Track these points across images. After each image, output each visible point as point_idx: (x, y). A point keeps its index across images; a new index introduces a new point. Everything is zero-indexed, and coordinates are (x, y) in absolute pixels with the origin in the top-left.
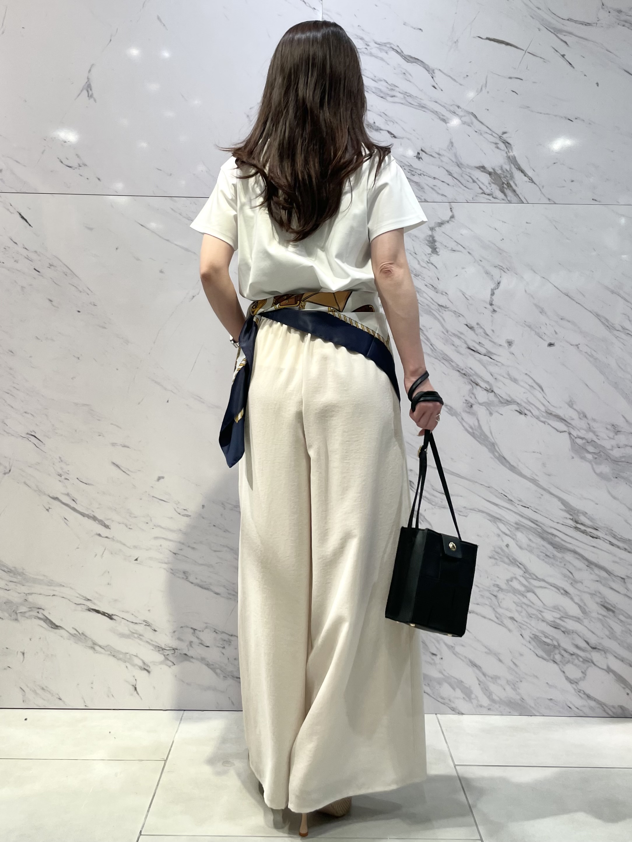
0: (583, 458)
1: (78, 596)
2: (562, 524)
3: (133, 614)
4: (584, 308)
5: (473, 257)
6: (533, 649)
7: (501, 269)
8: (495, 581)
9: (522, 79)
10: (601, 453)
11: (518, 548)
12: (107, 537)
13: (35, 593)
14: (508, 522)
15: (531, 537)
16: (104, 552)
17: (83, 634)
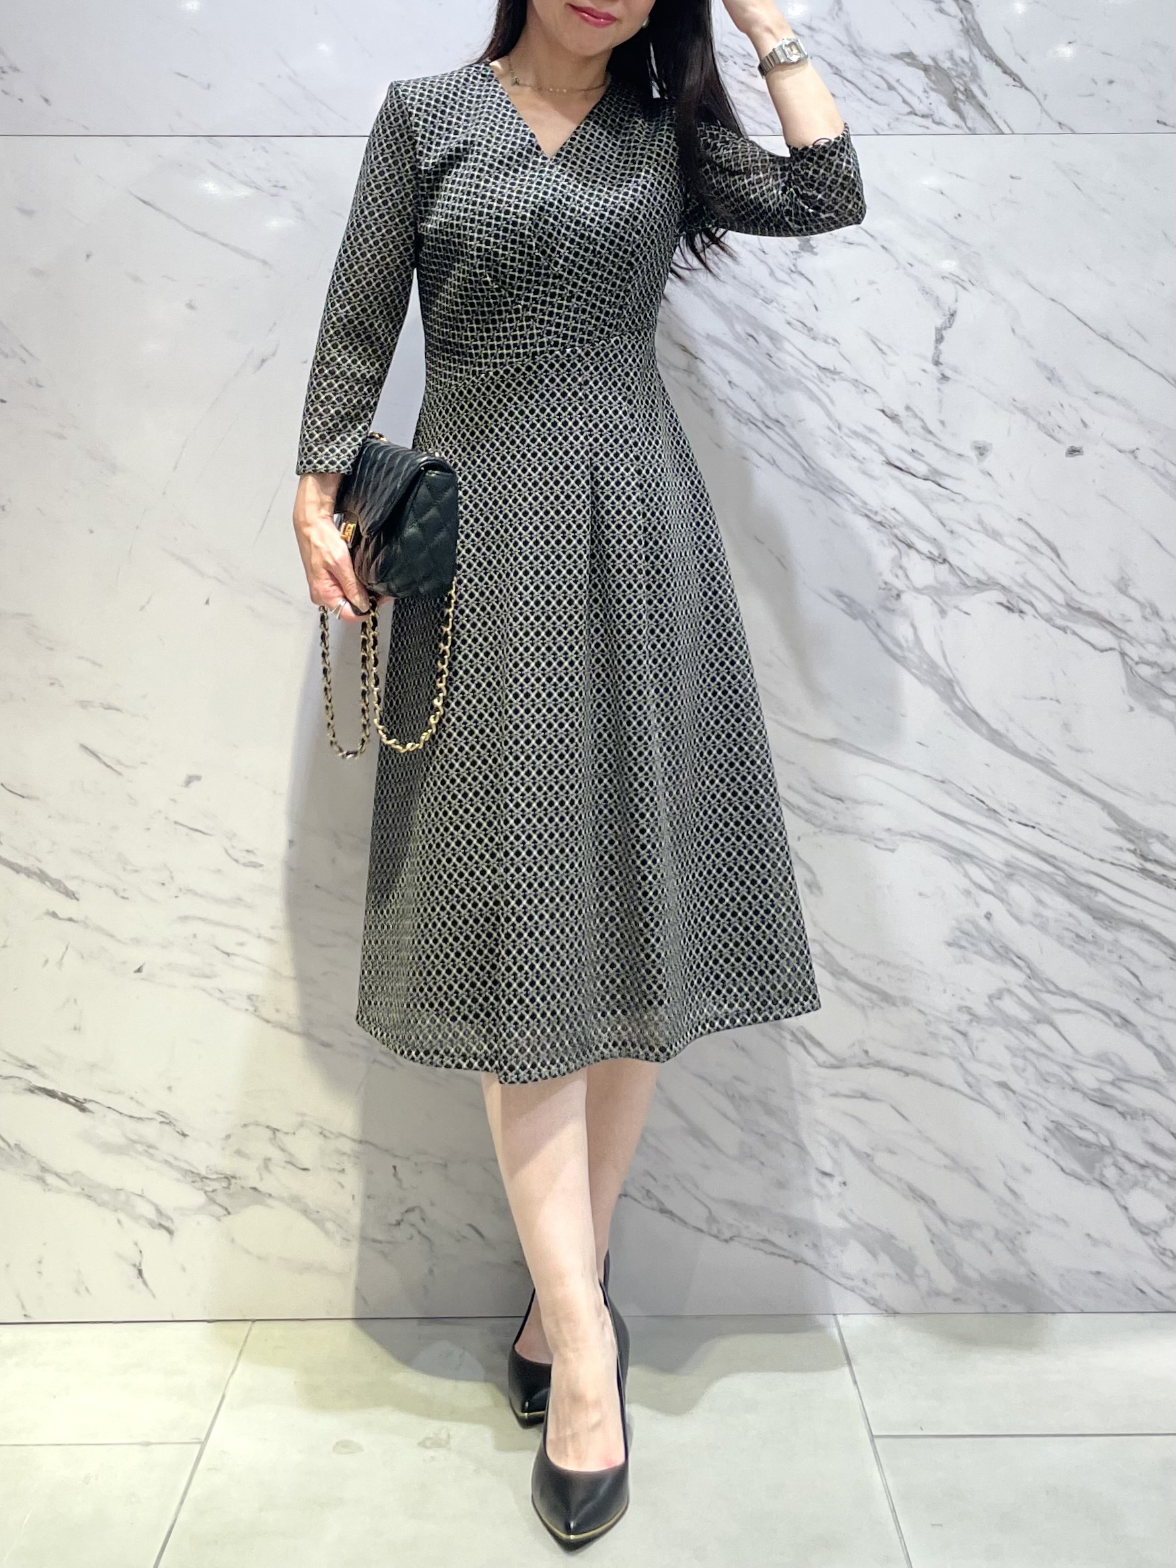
0: (1155, 709)
1: (7, 1059)
2: (1112, 864)
3: (132, 1098)
4: (1145, 364)
5: (893, 256)
7: (958, 283)
8: (962, 999)
11: (1011, 919)
12: (70, 919)
15: (1044, 896)
16: (64, 954)
17: (18, 1147)
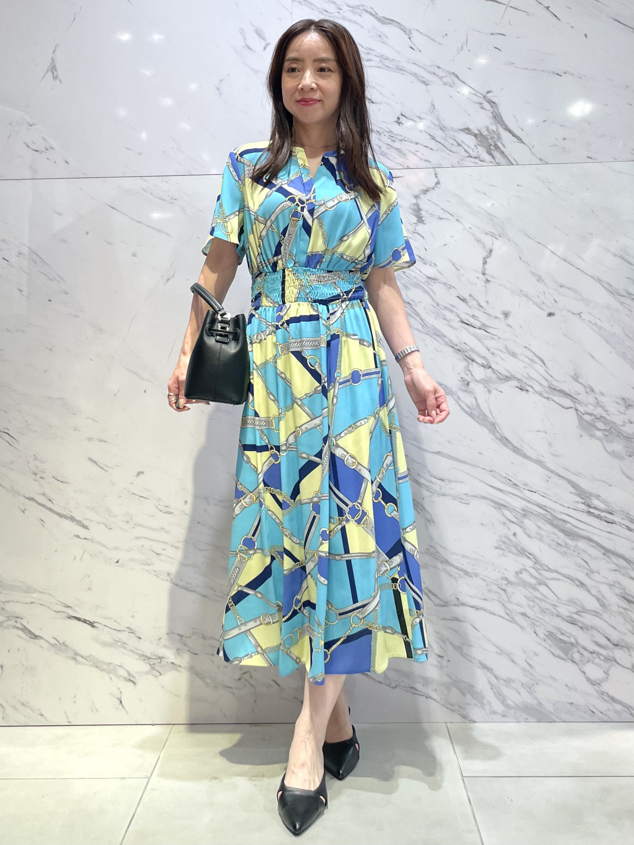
0: (593, 436)
1: (58, 603)
2: (574, 509)
3: (115, 621)
4: (585, 273)
5: (462, 224)
6: (548, 647)
7: (493, 236)
8: (503, 574)
9: (504, 35)
10: (612, 429)
11: (526, 536)
12: (85, 539)
13: (12, 601)
14: (514, 508)
15: (540, 524)
16: (83, 554)
17: (63, 643)
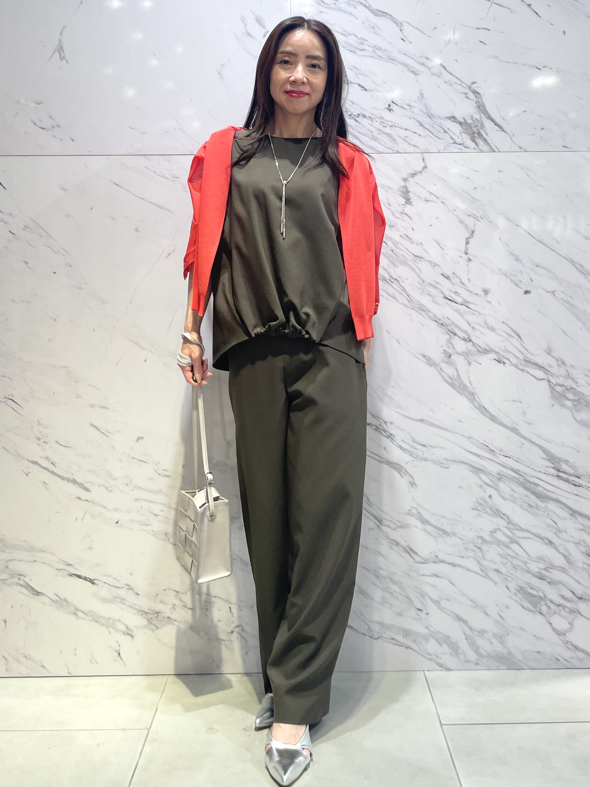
0: (563, 405)
1: (60, 561)
2: (545, 473)
3: (115, 578)
4: (559, 254)
5: (446, 206)
6: (519, 601)
7: (476, 218)
8: (479, 533)
9: (489, 30)
10: (581, 400)
11: (500, 498)
12: (87, 500)
13: (16, 560)
14: (491, 472)
15: (514, 487)
16: (84, 515)
17: (64, 599)
